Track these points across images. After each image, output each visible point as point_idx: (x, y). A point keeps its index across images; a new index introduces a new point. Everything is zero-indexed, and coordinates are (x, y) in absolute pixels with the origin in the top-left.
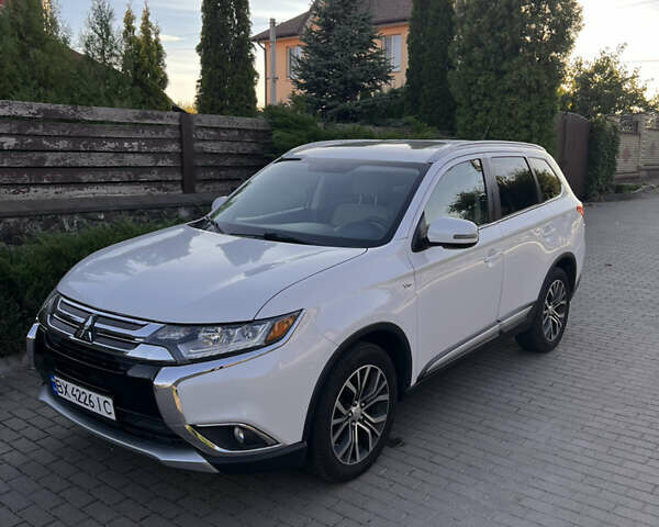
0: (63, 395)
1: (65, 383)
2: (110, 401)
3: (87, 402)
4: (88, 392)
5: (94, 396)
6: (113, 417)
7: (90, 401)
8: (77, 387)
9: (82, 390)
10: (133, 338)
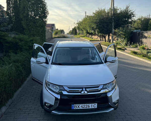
0: (77, 108)
1: (78, 105)
2: (96, 104)
3: (87, 107)
4: (88, 105)
5: (90, 105)
6: (96, 107)
7: (88, 106)
8: (83, 105)
9: (85, 105)
10: (98, 89)
